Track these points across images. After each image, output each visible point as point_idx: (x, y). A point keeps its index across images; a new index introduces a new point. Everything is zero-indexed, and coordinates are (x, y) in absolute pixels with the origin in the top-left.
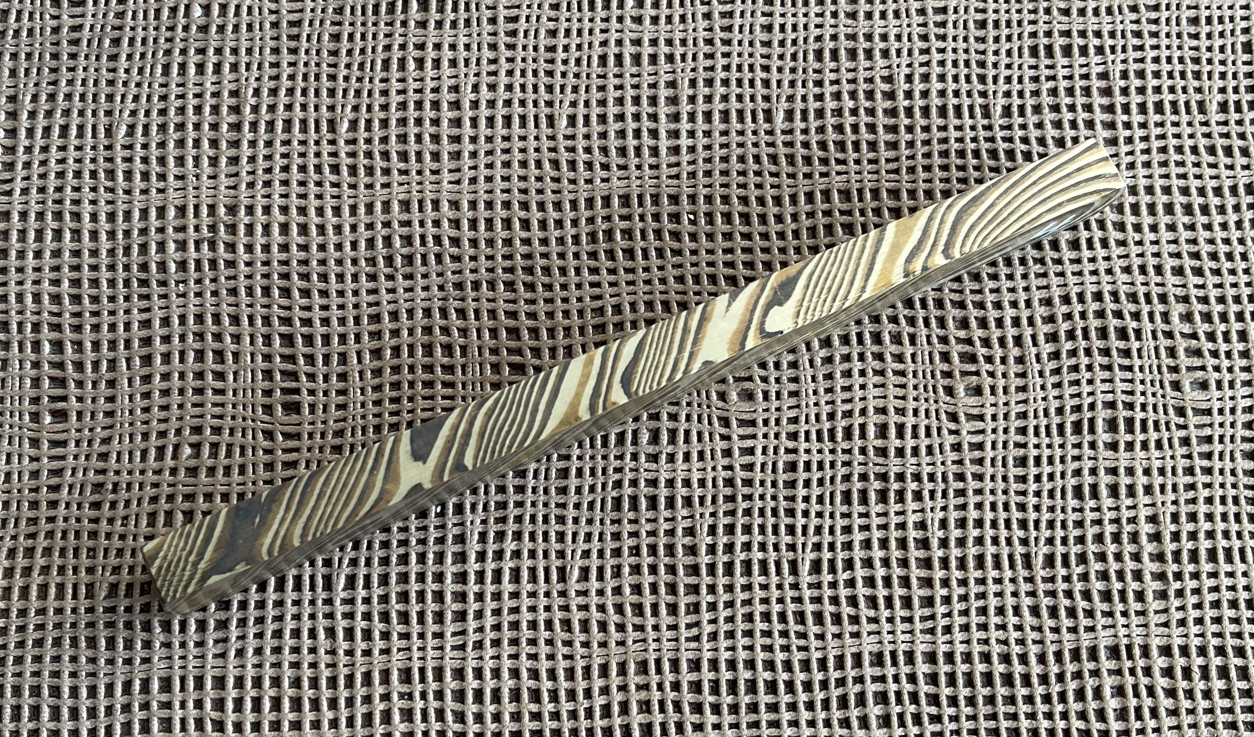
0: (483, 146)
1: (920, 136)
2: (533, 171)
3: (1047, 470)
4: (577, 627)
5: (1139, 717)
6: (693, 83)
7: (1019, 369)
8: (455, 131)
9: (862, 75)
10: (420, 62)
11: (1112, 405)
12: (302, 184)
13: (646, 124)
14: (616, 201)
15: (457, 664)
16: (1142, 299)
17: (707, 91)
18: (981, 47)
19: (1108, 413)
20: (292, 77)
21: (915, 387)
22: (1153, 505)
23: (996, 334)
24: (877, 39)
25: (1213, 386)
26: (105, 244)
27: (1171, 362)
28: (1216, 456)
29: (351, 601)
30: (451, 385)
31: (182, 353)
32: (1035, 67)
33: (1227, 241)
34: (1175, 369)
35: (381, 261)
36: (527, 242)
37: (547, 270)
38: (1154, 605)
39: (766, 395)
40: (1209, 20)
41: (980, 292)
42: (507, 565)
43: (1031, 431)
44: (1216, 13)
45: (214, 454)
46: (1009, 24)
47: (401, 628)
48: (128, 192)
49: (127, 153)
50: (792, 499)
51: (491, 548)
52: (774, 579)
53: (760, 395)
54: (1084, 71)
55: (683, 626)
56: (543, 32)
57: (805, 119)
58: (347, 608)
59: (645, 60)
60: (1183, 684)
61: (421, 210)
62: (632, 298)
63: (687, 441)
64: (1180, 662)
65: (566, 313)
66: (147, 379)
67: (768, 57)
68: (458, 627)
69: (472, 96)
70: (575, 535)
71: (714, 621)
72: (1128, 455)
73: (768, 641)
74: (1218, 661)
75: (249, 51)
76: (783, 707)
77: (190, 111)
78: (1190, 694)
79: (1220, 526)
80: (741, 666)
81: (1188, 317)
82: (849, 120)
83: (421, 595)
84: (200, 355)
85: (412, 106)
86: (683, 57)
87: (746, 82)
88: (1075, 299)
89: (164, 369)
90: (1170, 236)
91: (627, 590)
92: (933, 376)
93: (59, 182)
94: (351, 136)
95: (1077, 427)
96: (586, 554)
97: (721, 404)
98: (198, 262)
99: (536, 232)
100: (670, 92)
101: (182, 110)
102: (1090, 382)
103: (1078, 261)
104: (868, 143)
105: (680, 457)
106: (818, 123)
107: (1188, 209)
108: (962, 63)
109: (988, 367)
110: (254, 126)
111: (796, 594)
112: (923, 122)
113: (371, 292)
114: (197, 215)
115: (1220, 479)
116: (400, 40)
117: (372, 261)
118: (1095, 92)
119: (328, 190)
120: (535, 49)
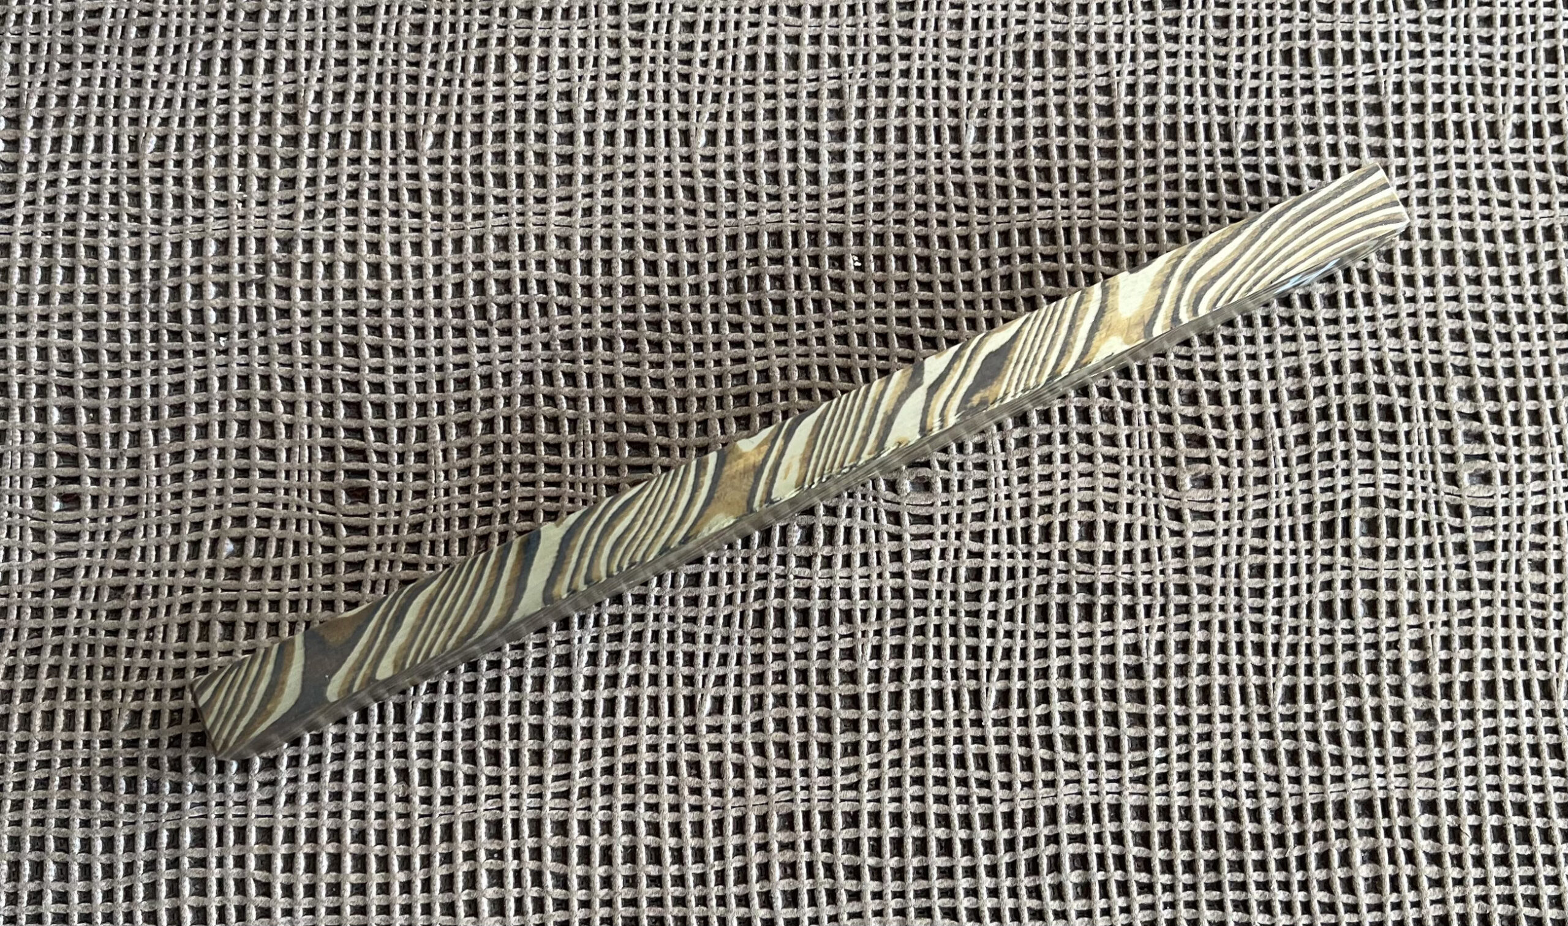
0: (601, 168)
1: (1144, 162)
2: (663, 201)
3: (1290, 581)
4: (707, 771)
5: (1395, 888)
6: (863, 92)
7: (1259, 455)
8: (566, 149)
9: (1073, 84)
10: (524, 62)
11: (1372, 502)
12: (375, 213)
13: (804, 142)
14: (765, 240)
15: (559, 815)
16: (1413, 370)
17: (880, 102)
18: (1222, 51)
19: (1367, 512)
20: (363, 78)
21: (1131, 477)
22: (1420, 626)
23: (1231, 411)
24: (1093, 38)
25: (1497, 478)
26: (128, 286)
27: (1446, 448)
28: (1499, 567)
29: (429, 736)
30: (557, 468)
31: (223, 425)
32: (1289, 77)
33: (1519, 299)
34: (1451, 458)
35: (472, 312)
36: (654, 289)
37: (678, 325)
38: (1417, 750)
39: (946, 487)
40: (1505, 21)
41: (1213, 358)
42: (623, 694)
43: (1272, 533)
44: (1515, 12)
45: (261, 552)
46: (1257, 22)
47: (490, 770)
48: (157, 221)
49: (157, 172)
50: (976, 614)
51: (604, 671)
52: (952, 714)
53: (939, 485)
54: (1349, 82)
55: (838, 771)
56: (677, 26)
57: (1001, 138)
58: (424, 745)
59: (805, 62)
60: (1449, 848)
61: (522, 247)
62: (782, 362)
63: (848, 540)
64: (1447, 820)
65: (701, 380)
66: (179, 456)
67: (957, 60)
68: (561, 769)
69: (588, 105)
70: (707, 656)
71: (876, 765)
72: (1390, 564)
73: (942, 791)
74: (1493, 820)
75: (310, 45)
76: (959, 872)
77: (236, 119)
78: (1458, 861)
79: (1501, 653)
80: (909, 821)
81: (1468, 393)
82: (1056, 140)
83: (516, 730)
84: (245, 427)
85: (512, 116)
86: (852, 59)
87: (929, 92)
88: (1330, 369)
89: (201, 444)
90: (1450, 291)
91: (771, 726)
92: (1153, 463)
93: (72, 208)
94: (436, 153)
95: (1329, 529)
96: (721, 680)
97: (890, 495)
98: (244, 311)
99: (665, 277)
100: (835, 103)
101: (225, 118)
102: (1346, 472)
103: (1335, 321)
104: (1080, 170)
105: (839, 560)
106: (1018, 144)
107: (1473, 258)
108: (1197, 71)
109: (1221, 452)
110: (315, 139)
111: (978, 732)
112: (1148, 145)
113: (458, 350)
114: (243, 250)
115: (1503, 595)
116: (498, 33)
117: (460, 312)
118: (1361, 110)
119: (407, 220)
120: (668, 46)
